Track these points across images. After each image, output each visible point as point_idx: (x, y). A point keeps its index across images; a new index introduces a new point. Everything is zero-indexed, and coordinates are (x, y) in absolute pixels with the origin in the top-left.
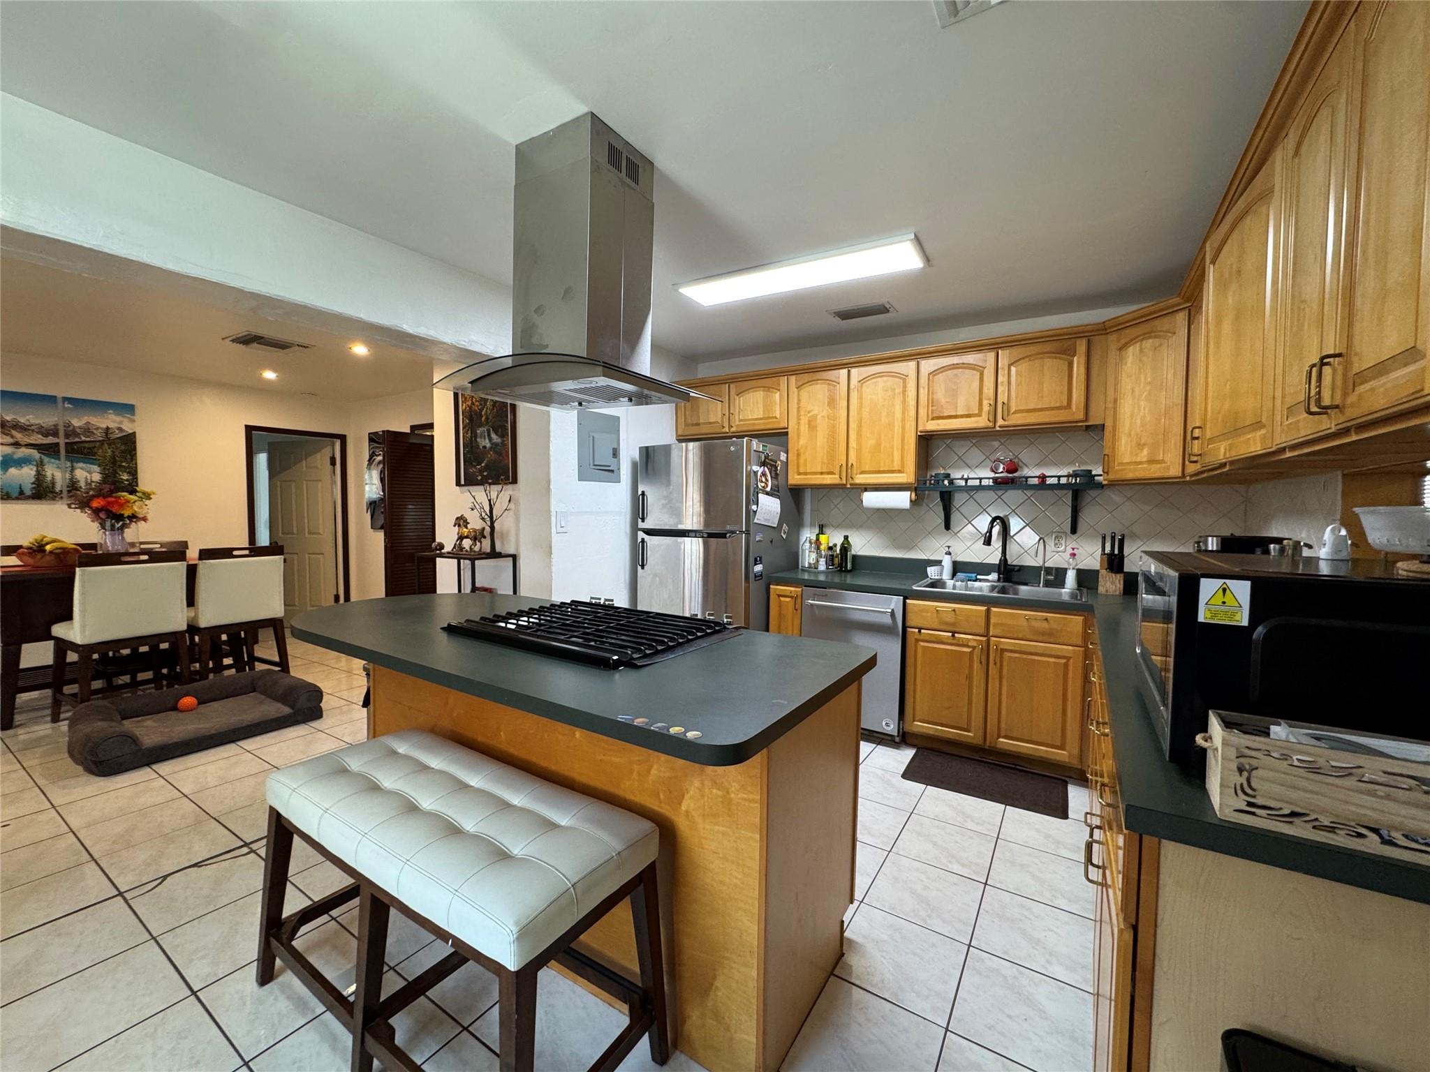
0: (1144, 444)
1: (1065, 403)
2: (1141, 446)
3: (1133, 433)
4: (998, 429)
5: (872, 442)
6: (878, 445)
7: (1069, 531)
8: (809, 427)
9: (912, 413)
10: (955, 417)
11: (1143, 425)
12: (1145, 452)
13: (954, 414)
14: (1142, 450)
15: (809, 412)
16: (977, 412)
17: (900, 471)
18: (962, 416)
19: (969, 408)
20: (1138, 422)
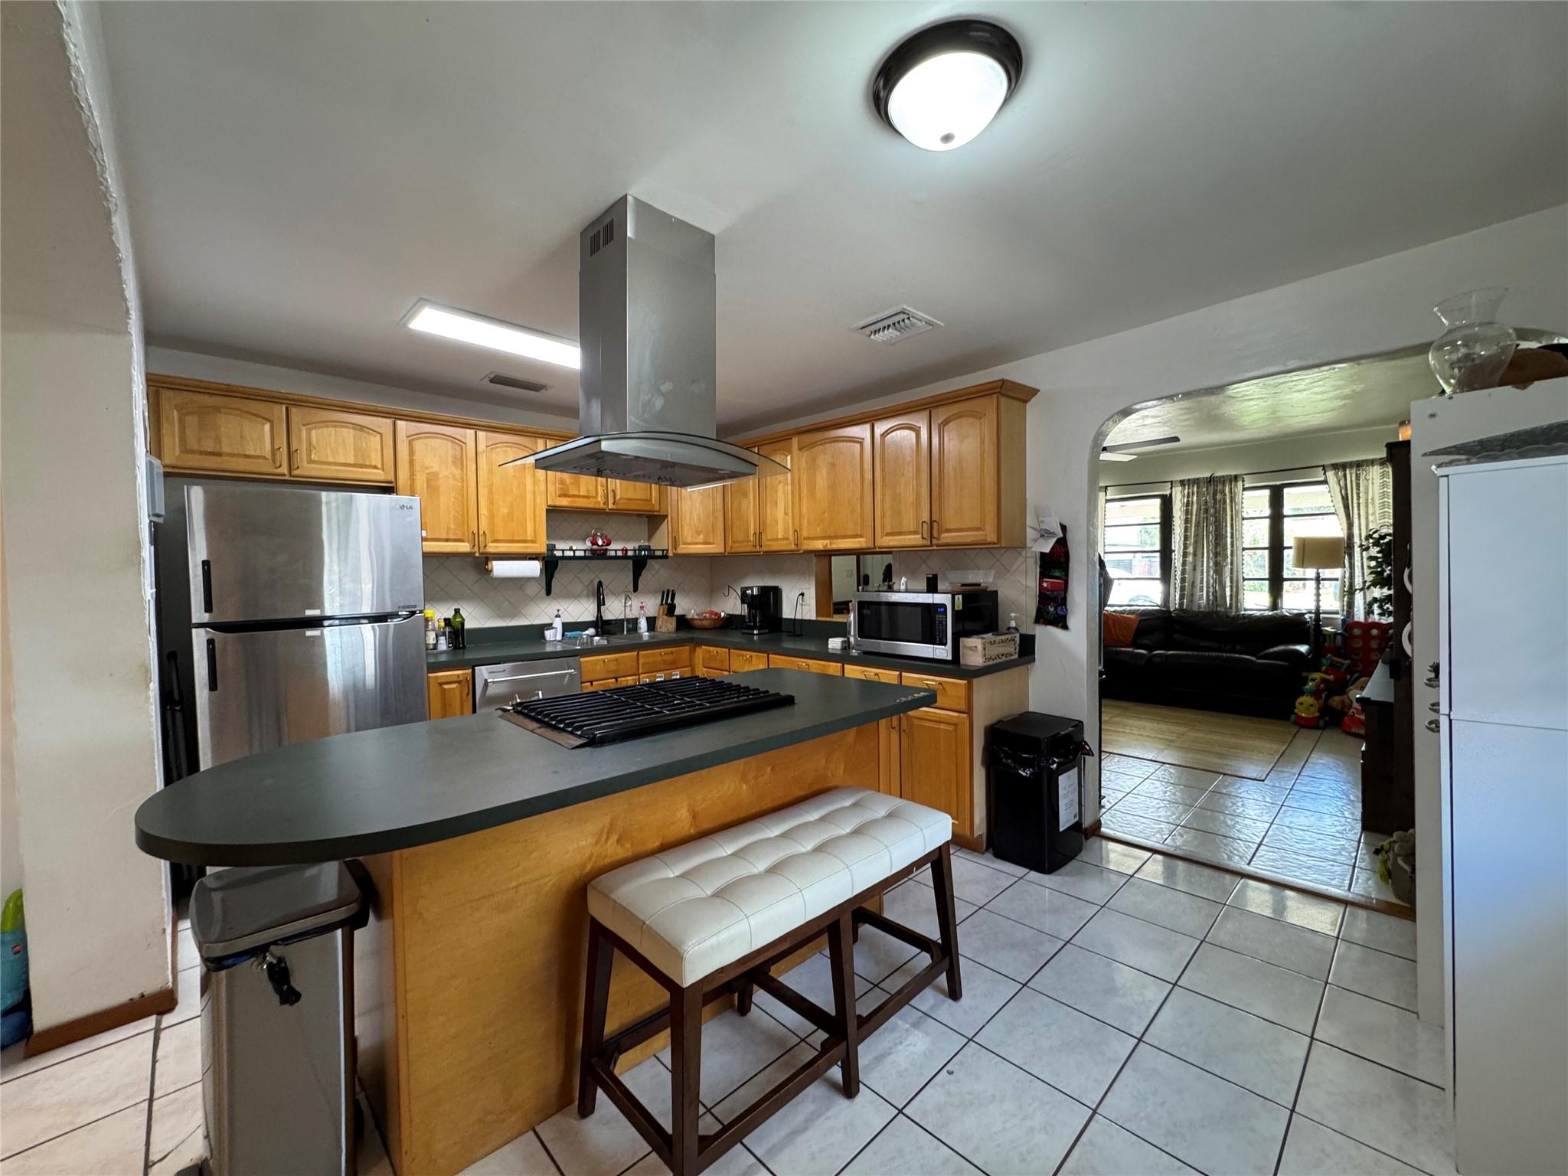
0: (701, 531)
1: (649, 498)
2: (698, 533)
3: (692, 524)
4: (608, 511)
5: (504, 511)
6: (510, 515)
7: (632, 590)
8: (428, 486)
9: (543, 487)
10: (579, 496)
11: (699, 519)
12: (701, 536)
13: (576, 493)
14: (699, 535)
15: (427, 468)
16: (594, 495)
17: (533, 542)
18: (584, 497)
19: (588, 491)
20: (696, 517)
